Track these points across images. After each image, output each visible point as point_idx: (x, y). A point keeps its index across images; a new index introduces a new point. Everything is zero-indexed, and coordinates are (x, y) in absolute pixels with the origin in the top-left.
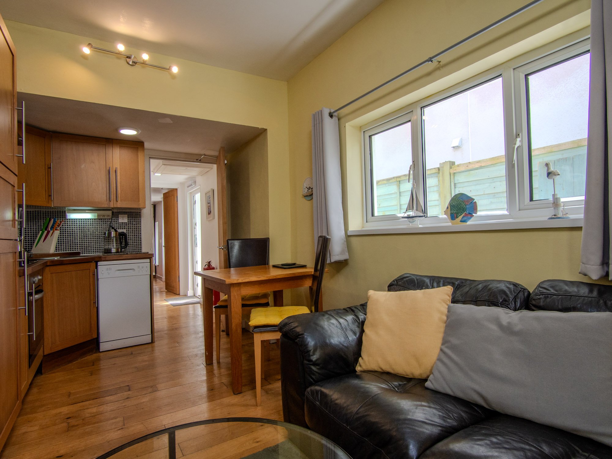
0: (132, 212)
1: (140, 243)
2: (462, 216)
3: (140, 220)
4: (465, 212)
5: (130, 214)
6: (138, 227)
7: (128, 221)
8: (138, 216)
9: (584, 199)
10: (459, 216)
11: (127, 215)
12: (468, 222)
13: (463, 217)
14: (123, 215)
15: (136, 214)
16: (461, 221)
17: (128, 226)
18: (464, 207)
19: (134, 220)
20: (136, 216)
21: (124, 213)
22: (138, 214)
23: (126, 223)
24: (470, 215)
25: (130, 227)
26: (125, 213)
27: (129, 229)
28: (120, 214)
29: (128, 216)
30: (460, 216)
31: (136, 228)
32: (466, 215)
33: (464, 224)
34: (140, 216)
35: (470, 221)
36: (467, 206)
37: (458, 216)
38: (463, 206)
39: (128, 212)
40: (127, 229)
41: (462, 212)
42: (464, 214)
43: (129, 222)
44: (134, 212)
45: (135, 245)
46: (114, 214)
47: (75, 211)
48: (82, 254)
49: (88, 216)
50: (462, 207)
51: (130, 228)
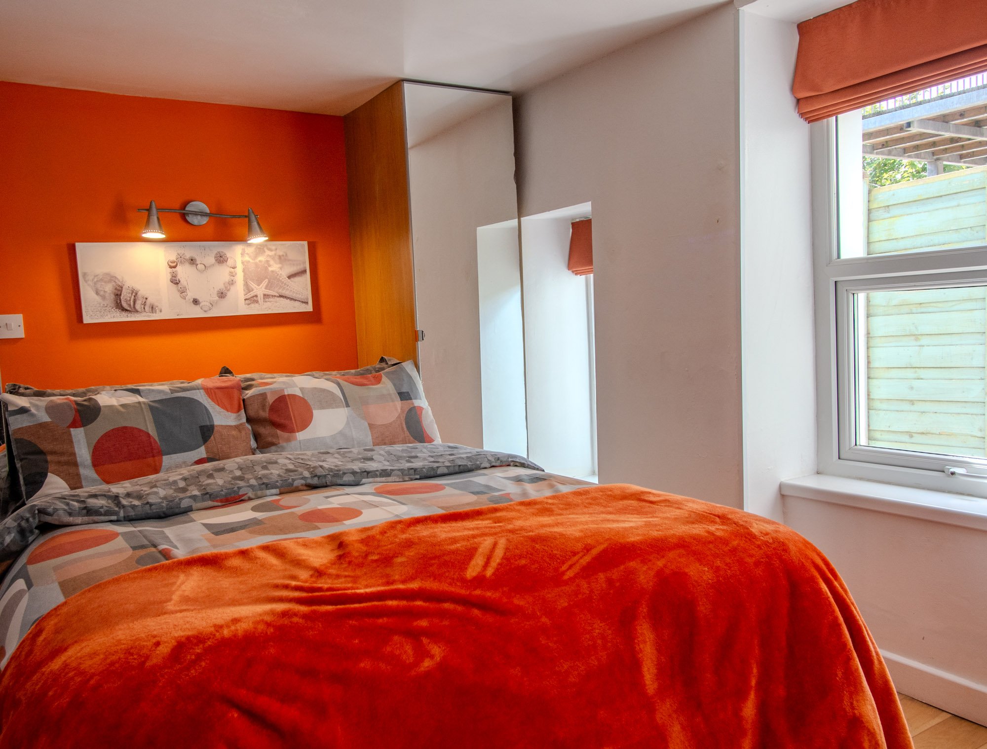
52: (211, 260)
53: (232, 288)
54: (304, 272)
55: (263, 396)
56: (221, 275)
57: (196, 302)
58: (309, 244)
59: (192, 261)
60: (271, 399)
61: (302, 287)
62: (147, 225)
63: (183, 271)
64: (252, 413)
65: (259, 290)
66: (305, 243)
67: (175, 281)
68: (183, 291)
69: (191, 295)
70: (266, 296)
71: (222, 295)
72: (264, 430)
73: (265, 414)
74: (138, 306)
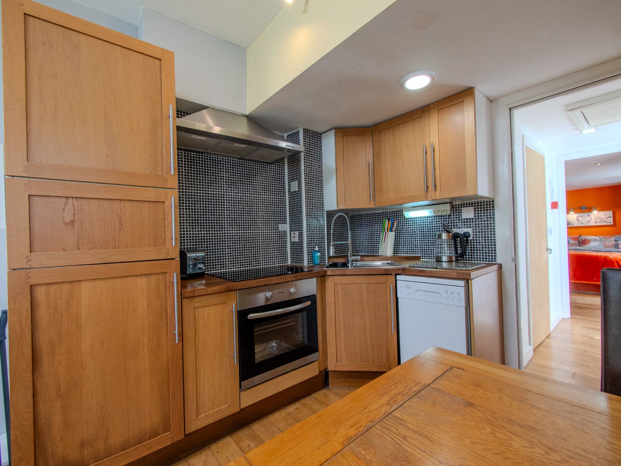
0: (481, 203)
1: (493, 249)
3: (493, 213)
5: (478, 206)
6: (491, 224)
7: (475, 216)
8: (490, 207)
11: (473, 208)
14: (468, 208)
15: (487, 205)
17: (474, 223)
19: (484, 213)
20: (487, 207)
21: (469, 205)
22: (490, 204)
23: (472, 219)
25: (479, 224)
26: (471, 205)
27: (476, 227)
28: (464, 207)
29: (475, 208)
31: (488, 226)
34: (493, 207)
39: (475, 203)
40: (473, 227)
43: (477, 217)
44: (484, 202)
45: (486, 251)
46: (454, 208)
47: (415, 208)
48: (423, 258)
49: (426, 213)
51: (479, 227)
52: (587, 216)
53: (591, 221)
54: (611, 217)
55: (582, 239)
56: (589, 218)
57: (582, 223)
58: (613, 212)
59: (582, 216)
60: (583, 240)
61: (611, 220)
62: (570, 211)
63: (579, 218)
64: (579, 241)
65: (598, 221)
66: (612, 211)
67: (578, 220)
68: (579, 222)
69: (581, 222)
70: (600, 222)
71: (588, 222)
72: (580, 244)
73: (581, 242)
74: (570, 224)
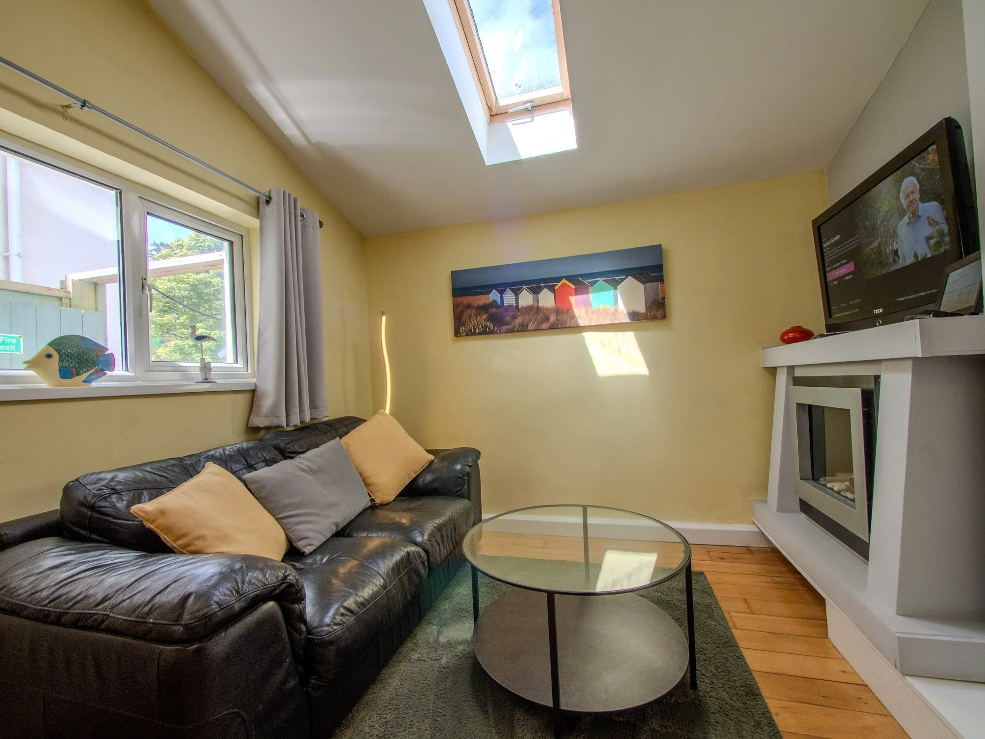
2: (89, 373)
4: (96, 368)
9: (199, 366)
10: (83, 373)
12: (93, 383)
13: (91, 374)
16: (84, 381)
18: (96, 358)
24: (101, 372)
30: (85, 372)
32: (97, 372)
33: (86, 386)
35: (97, 381)
36: (101, 358)
37: (81, 372)
38: (94, 357)
41: (90, 367)
42: (93, 370)
50: (92, 359)
